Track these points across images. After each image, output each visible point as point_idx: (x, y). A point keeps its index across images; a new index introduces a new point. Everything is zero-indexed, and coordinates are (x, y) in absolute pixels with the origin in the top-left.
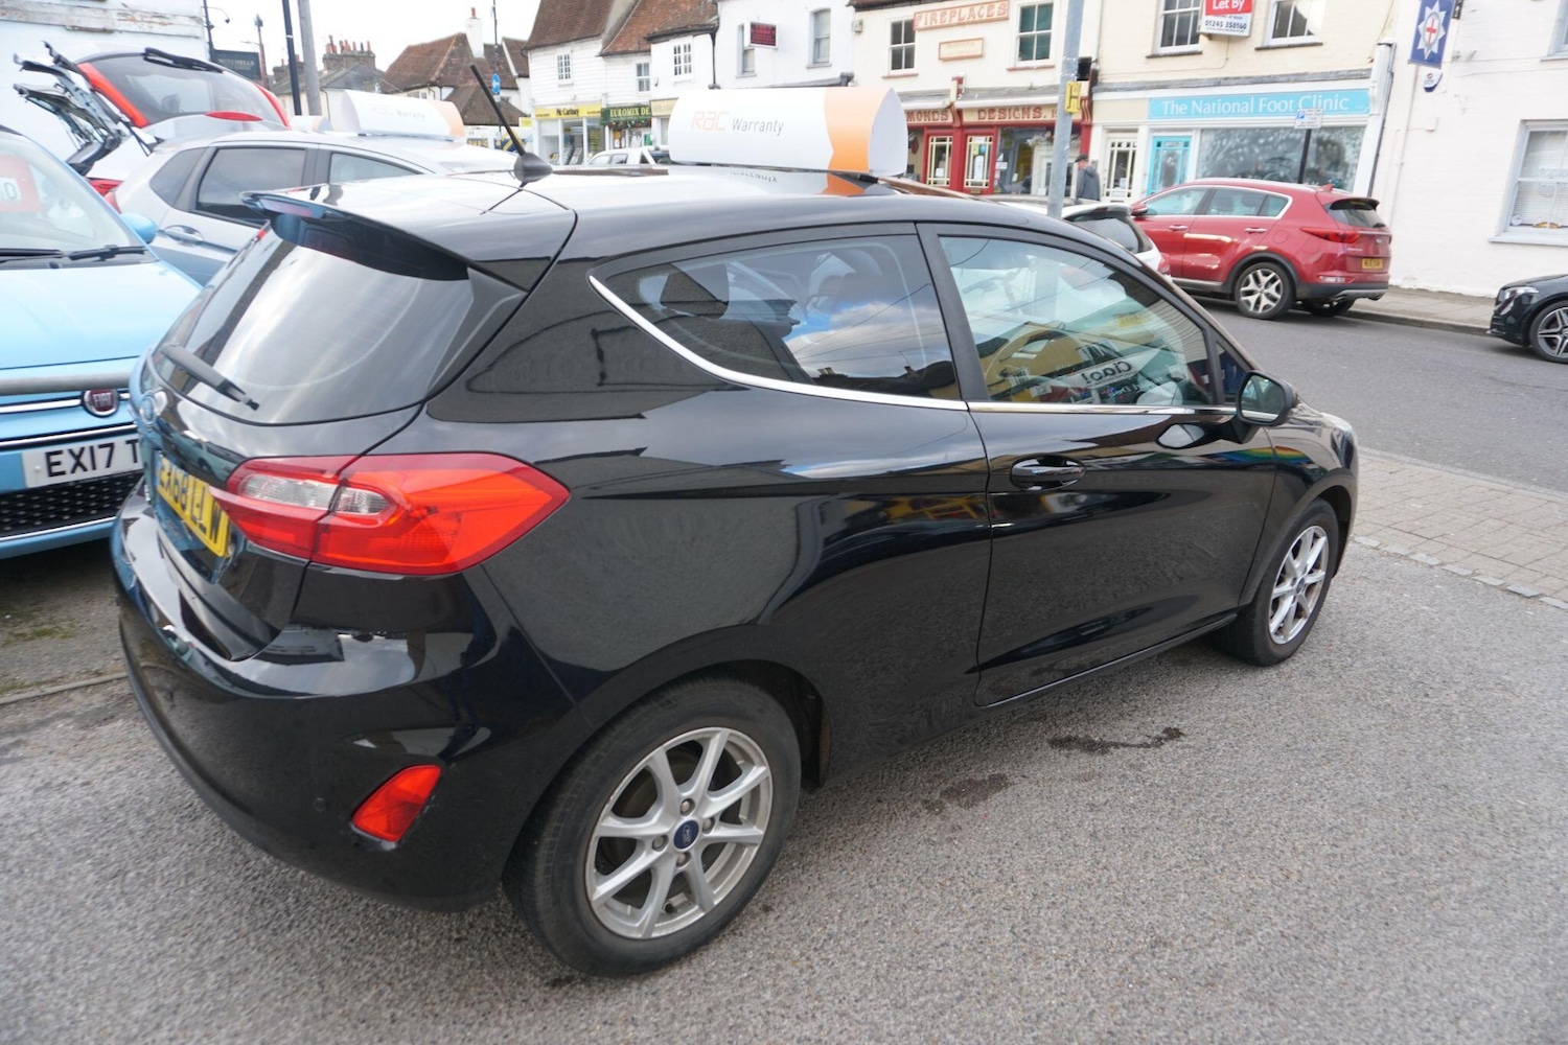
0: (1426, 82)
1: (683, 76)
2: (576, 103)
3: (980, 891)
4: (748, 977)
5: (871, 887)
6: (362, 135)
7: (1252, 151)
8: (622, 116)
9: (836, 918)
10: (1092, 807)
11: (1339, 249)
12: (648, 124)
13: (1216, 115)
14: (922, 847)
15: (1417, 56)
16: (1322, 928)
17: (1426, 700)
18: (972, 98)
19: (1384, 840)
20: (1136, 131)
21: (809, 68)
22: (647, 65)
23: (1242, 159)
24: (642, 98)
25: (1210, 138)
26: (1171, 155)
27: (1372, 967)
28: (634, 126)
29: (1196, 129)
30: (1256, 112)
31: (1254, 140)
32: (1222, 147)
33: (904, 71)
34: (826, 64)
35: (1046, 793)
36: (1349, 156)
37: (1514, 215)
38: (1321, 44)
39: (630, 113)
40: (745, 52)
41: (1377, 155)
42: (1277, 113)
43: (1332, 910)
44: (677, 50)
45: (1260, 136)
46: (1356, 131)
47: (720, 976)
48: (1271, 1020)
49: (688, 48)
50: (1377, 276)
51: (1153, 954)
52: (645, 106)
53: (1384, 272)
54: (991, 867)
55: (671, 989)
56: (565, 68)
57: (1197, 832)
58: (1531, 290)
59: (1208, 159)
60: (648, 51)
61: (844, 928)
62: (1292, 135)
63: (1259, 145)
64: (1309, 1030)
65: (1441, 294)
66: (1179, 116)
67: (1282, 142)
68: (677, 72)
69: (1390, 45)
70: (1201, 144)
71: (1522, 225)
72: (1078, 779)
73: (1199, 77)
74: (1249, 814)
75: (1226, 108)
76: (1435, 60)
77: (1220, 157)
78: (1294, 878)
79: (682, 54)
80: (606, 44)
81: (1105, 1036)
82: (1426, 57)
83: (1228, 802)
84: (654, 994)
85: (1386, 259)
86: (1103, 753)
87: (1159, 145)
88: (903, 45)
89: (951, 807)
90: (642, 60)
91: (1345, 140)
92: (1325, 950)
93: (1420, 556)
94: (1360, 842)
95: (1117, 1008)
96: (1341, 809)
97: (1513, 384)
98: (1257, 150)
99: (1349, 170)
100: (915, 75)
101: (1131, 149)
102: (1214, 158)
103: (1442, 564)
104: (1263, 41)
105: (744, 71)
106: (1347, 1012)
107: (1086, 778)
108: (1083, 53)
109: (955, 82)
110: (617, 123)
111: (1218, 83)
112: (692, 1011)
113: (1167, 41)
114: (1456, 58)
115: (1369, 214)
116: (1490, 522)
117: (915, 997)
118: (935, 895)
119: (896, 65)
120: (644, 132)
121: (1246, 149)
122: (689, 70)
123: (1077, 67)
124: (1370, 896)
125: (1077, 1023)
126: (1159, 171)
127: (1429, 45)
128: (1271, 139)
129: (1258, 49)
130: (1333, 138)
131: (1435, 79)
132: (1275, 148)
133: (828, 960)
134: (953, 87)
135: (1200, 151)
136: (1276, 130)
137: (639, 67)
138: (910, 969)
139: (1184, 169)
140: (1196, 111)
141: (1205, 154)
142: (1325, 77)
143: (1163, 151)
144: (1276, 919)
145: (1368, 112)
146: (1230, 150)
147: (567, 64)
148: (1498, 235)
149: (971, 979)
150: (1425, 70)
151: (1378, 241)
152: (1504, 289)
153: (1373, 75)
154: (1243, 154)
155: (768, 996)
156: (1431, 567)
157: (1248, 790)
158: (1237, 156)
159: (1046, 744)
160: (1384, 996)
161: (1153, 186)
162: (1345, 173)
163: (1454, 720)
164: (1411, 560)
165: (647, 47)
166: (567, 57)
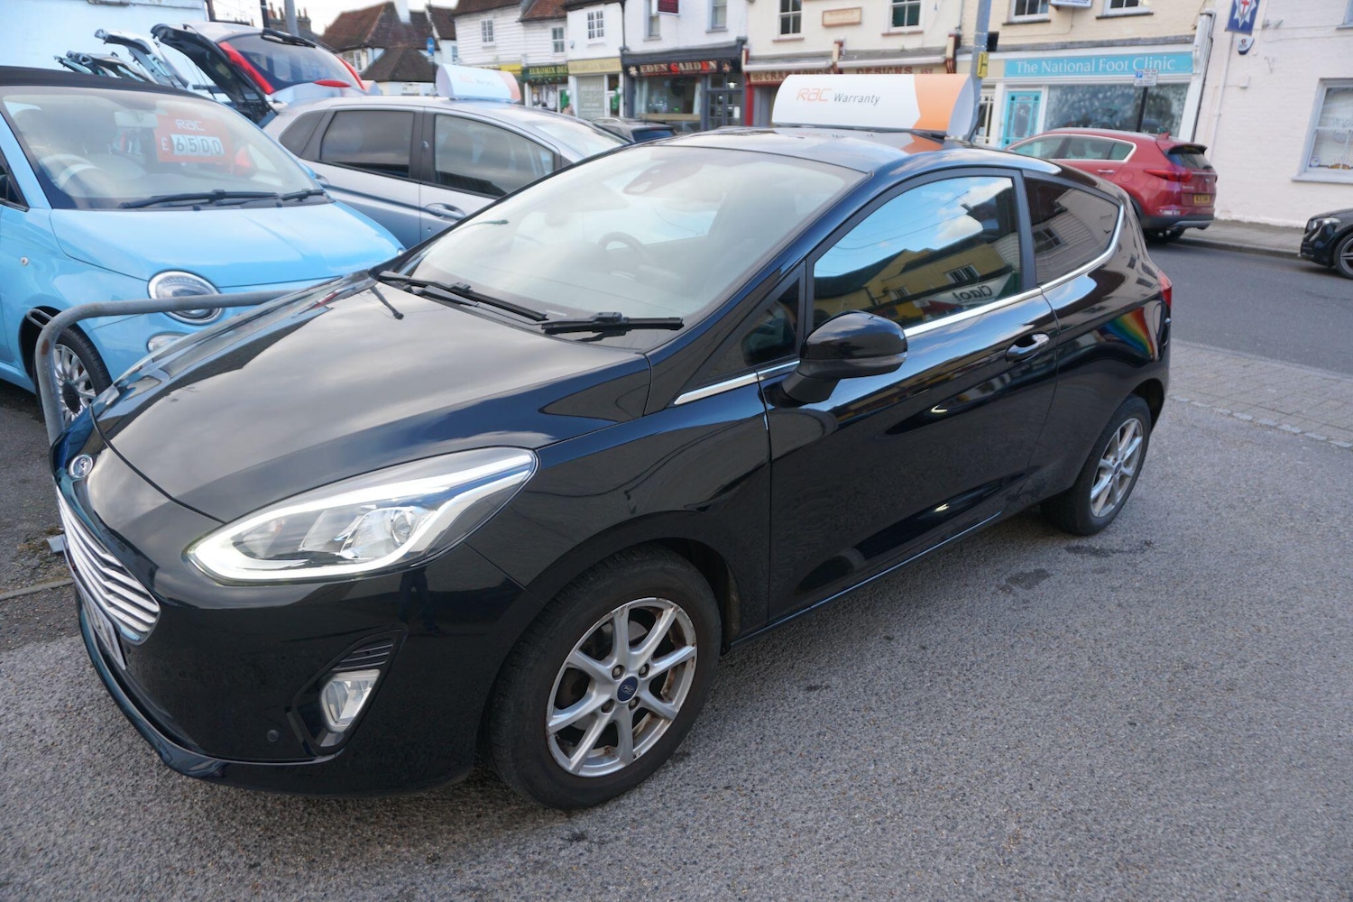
0: (1240, 46)
1: (597, 40)
2: (498, 63)
3: (1058, 637)
4: (931, 685)
5: (985, 635)
6: (453, 100)
7: (1092, 104)
8: (539, 74)
9: (971, 653)
10: (1113, 589)
11: (1176, 187)
12: (565, 81)
13: (1063, 73)
14: (1008, 613)
15: (1233, 25)
16: (1293, 659)
17: (1318, 523)
18: (852, 59)
19: (1317, 608)
20: (993, 87)
21: (708, 32)
22: (561, 31)
23: (1084, 111)
24: (558, 58)
25: (1058, 92)
26: (1025, 107)
27: (1332, 681)
28: (550, 83)
29: (1045, 85)
30: (1097, 71)
31: (1094, 95)
32: (1067, 100)
33: (790, 36)
34: (723, 30)
35: (1077, 580)
36: (1175, 108)
37: (1312, 158)
38: (1152, 14)
39: (547, 71)
40: (652, 20)
41: (1199, 108)
42: (1115, 72)
43: (1296, 649)
44: (590, 17)
45: (1099, 92)
46: (1181, 88)
47: (913, 685)
48: (1277, 708)
49: (600, 15)
50: (1205, 210)
51: (1187, 673)
52: (560, 66)
53: (1210, 206)
54: (1060, 624)
55: (886, 692)
56: (488, 32)
57: (1189, 604)
58: (1335, 220)
59: (1054, 111)
60: (564, 18)
61: (979, 659)
62: (1126, 91)
63: (1098, 99)
64: (1303, 714)
65: (1251, 225)
66: (1032, 74)
67: (1118, 97)
68: (591, 36)
69: (1210, 15)
70: (1049, 98)
71: (1319, 166)
72: (1095, 571)
73: (1048, 41)
74: (1221, 593)
75: (1071, 68)
76: (1247, 28)
77: (1065, 109)
78: (1264, 631)
79: (595, 20)
80: (525, 11)
81: (1174, 717)
82: (1240, 25)
83: (1204, 586)
84: (876, 694)
85: (1213, 195)
86: (1107, 556)
87: (1013, 99)
88: (791, 13)
89: (1016, 588)
90: (558, 25)
91: (1171, 95)
92: (1298, 671)
93: (1286, 427)
94: (1301, 610)
95: (1175, 702)
96: (1282, 590)
97: (1326, 298)
98: (1097, 104)
99: (1175, 120)
100: (801, 40)
101: (989, 102)
102: (1061, 110)
103: (1303, 432)
104: (1103, 11)
105: (650, 35)
106: (1324, 704)
107: (1102, 571)
108: (992, 28)
109: (837, 46)
110: (536, 79)
111: (1064, 46)
112: (906, 703)
113: (1020, 11)
114: (1265, 26)
115: (1198, 157)
116: (1330, 402)
117: (1045, 695)
118: (1029, 639)
119: (785, 30)
120: (560, 88)
121: (1087, 103)
122: (601, 34)
123: (986, 40)
124: (1319, 641)
125: (1153, 710)
126: (1013, 122)
127: (1243, 16)
128: (1109, 94)
129: (1098, 18)
130: (1161, 93)
131: (1248, 43)
132: (1113, 102)
133: (978, 676)
134: (835, 49)
135: (1048, 104)
136: (1113, 86)
137: (555, 32)
138: (1033, 680)
139: (1034, 120)
140: (1045, 70)
141: (1052, 106)
142: (1156, 42)
143: (1016, 105)
144: (1260, 654)
145: (1192, 71)
146: (1074, 103)
147: (491, 28)
148: (1300, 174)
149: (1075, 686)
150: (1239, 37)
151: (1207, 180)
152: (1312, 220)
153: (1197, 40)
154: (1085, 107)
155: (949, 696)
156: (1295, 434)
157: (1214, 579)
158: (1080, 109)
159: (1064, 551)
160: (1345, 696)
161: (1008, 134)
162: (1172, 122)
163: (1342, 536)
164: (1279, 430)
165: (561, 14)
166: (490, 23)
